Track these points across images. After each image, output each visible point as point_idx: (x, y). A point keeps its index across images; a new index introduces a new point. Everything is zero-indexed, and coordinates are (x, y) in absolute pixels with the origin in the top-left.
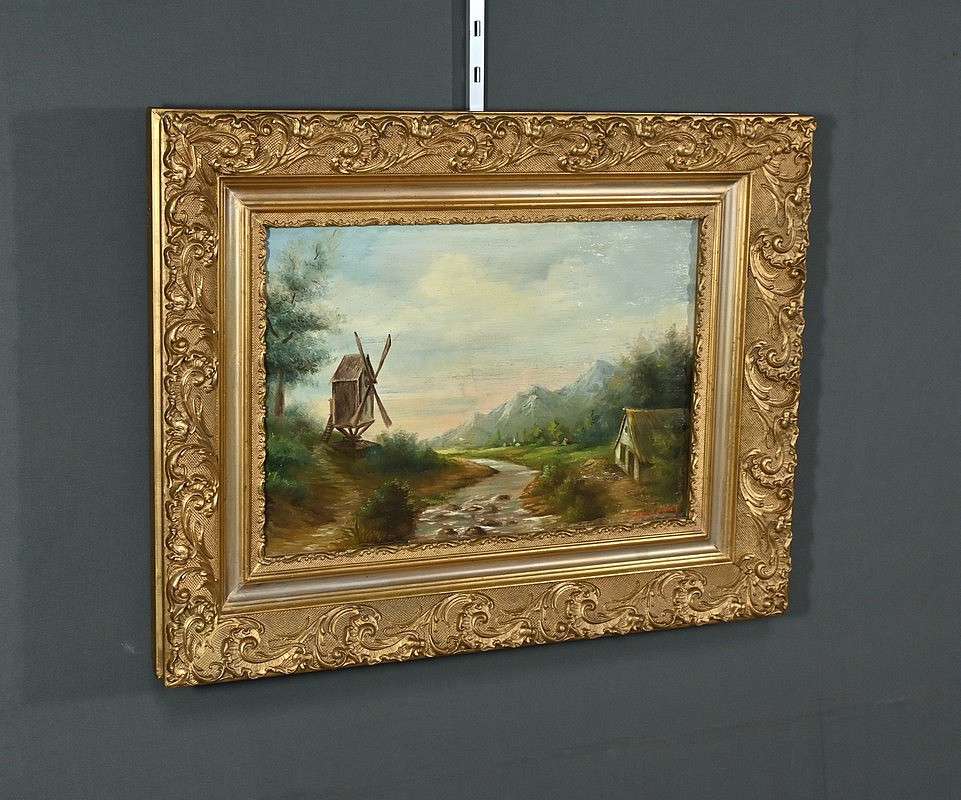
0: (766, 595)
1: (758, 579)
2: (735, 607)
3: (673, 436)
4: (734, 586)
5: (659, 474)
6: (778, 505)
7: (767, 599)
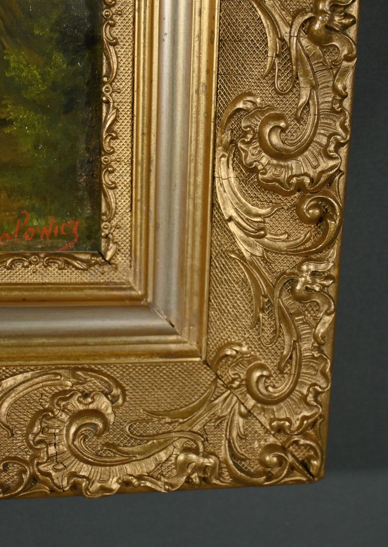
0: (271, 440)
1: (251, 402)
2: (186, 463)
3: (59, 58)
4: (191, 412)
5: (26, 146)
6: (303, 234)
7: (271, 448)
